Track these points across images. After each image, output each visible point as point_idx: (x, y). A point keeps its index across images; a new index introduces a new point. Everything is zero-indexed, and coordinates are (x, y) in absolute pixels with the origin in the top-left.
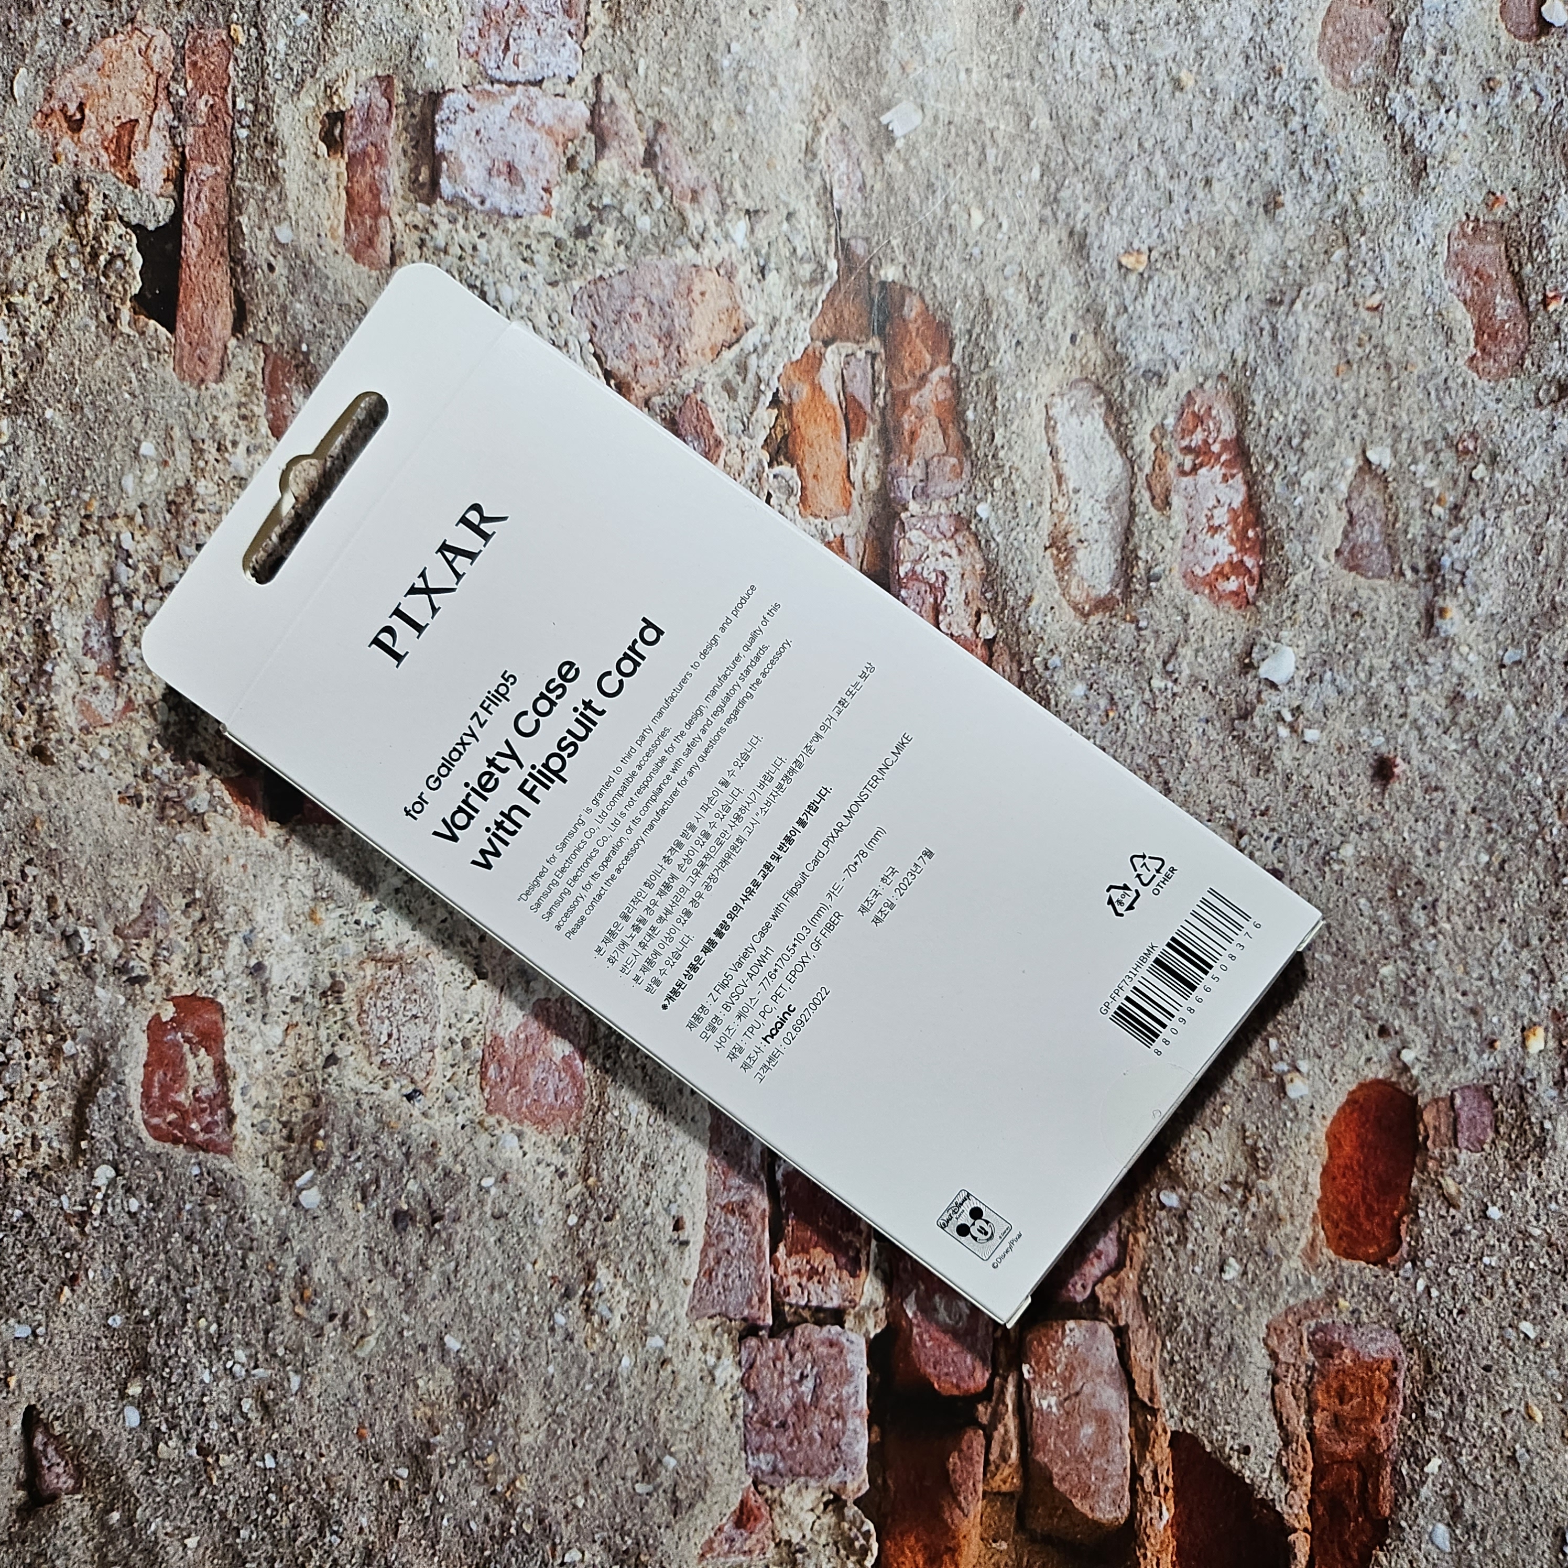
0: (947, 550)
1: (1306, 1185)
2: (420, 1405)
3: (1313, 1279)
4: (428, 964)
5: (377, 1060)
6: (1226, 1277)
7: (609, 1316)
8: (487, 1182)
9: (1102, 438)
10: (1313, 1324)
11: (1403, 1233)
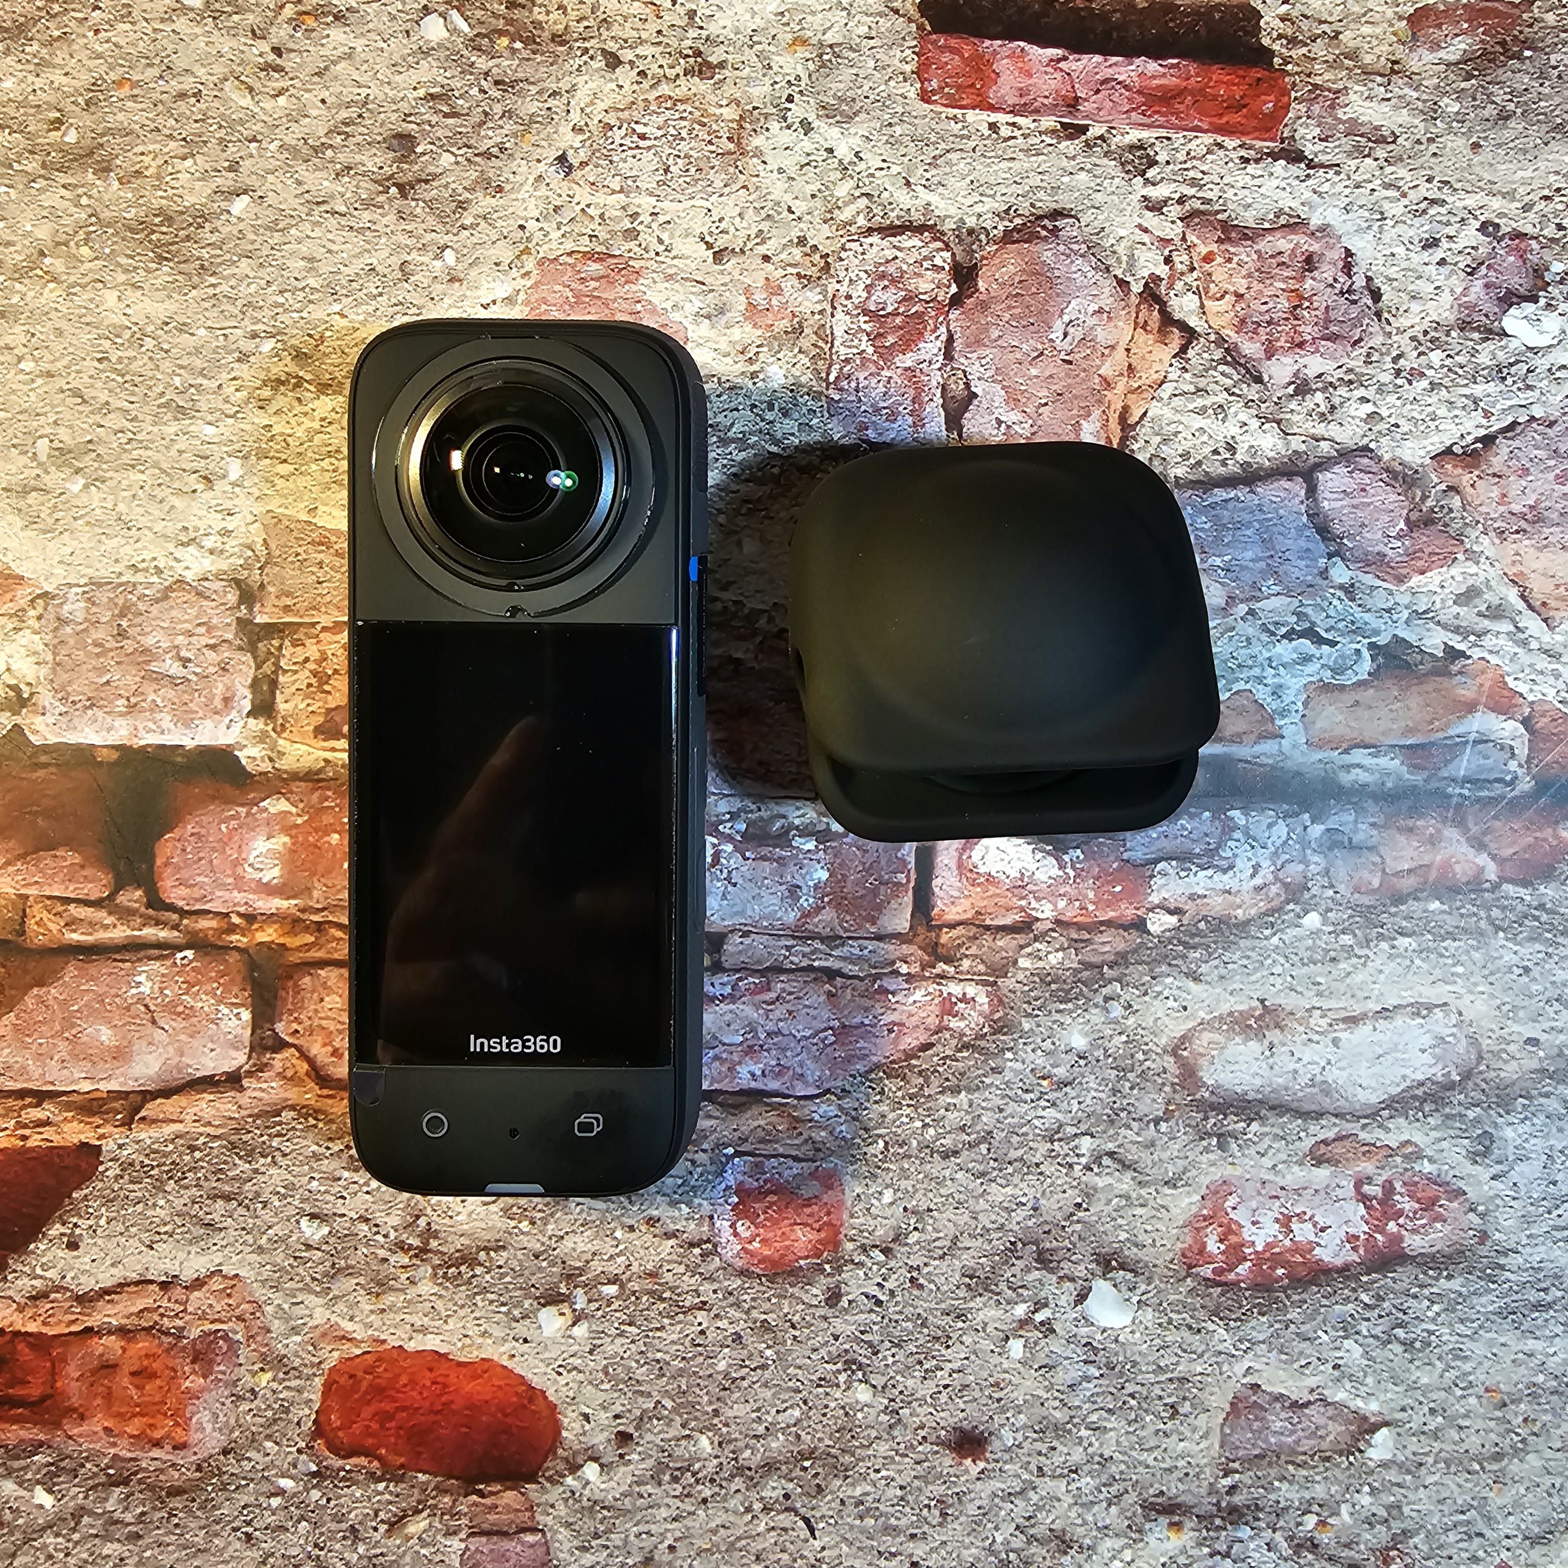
0: (1262, 873)
1: (423, 1330)
2: (160, 161)
3: (298, 1339)
4: (735, 187)
5: (612, 119)
6: (304, 1222)
7: (271, 411)
8: (449, 255)
9: (1404, 1077)
10: (238, 1337)
11: (354, 1460)
